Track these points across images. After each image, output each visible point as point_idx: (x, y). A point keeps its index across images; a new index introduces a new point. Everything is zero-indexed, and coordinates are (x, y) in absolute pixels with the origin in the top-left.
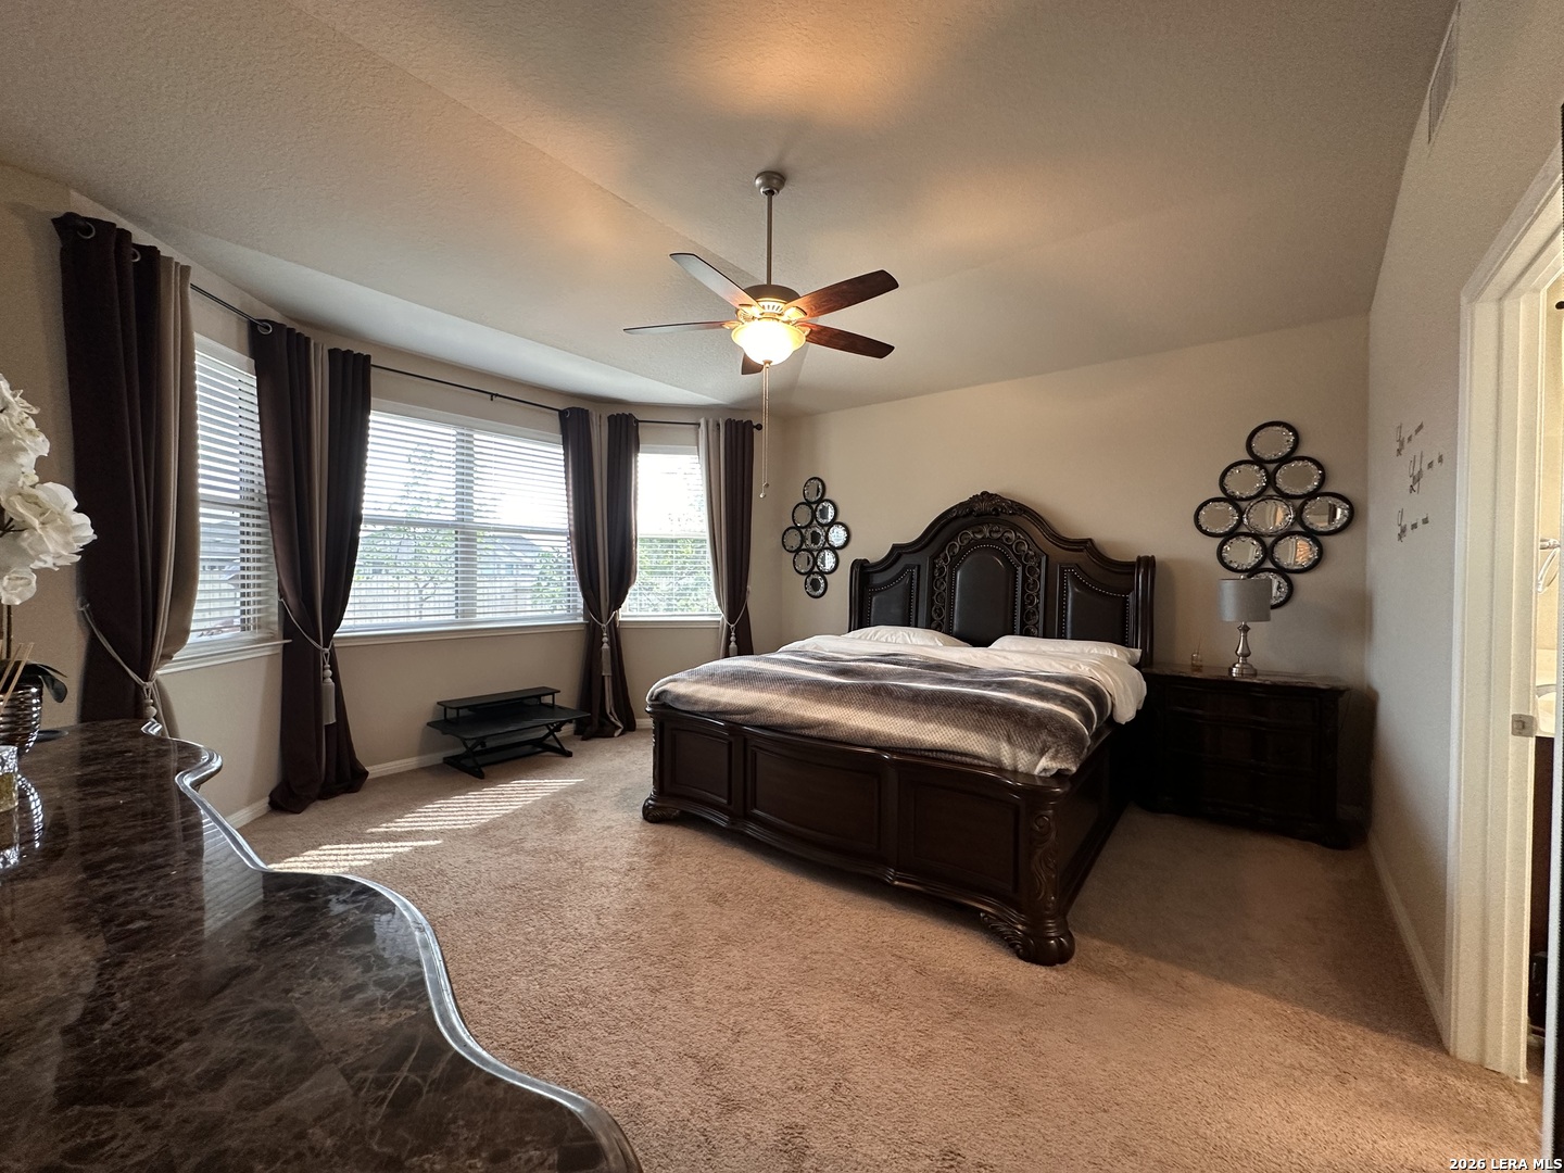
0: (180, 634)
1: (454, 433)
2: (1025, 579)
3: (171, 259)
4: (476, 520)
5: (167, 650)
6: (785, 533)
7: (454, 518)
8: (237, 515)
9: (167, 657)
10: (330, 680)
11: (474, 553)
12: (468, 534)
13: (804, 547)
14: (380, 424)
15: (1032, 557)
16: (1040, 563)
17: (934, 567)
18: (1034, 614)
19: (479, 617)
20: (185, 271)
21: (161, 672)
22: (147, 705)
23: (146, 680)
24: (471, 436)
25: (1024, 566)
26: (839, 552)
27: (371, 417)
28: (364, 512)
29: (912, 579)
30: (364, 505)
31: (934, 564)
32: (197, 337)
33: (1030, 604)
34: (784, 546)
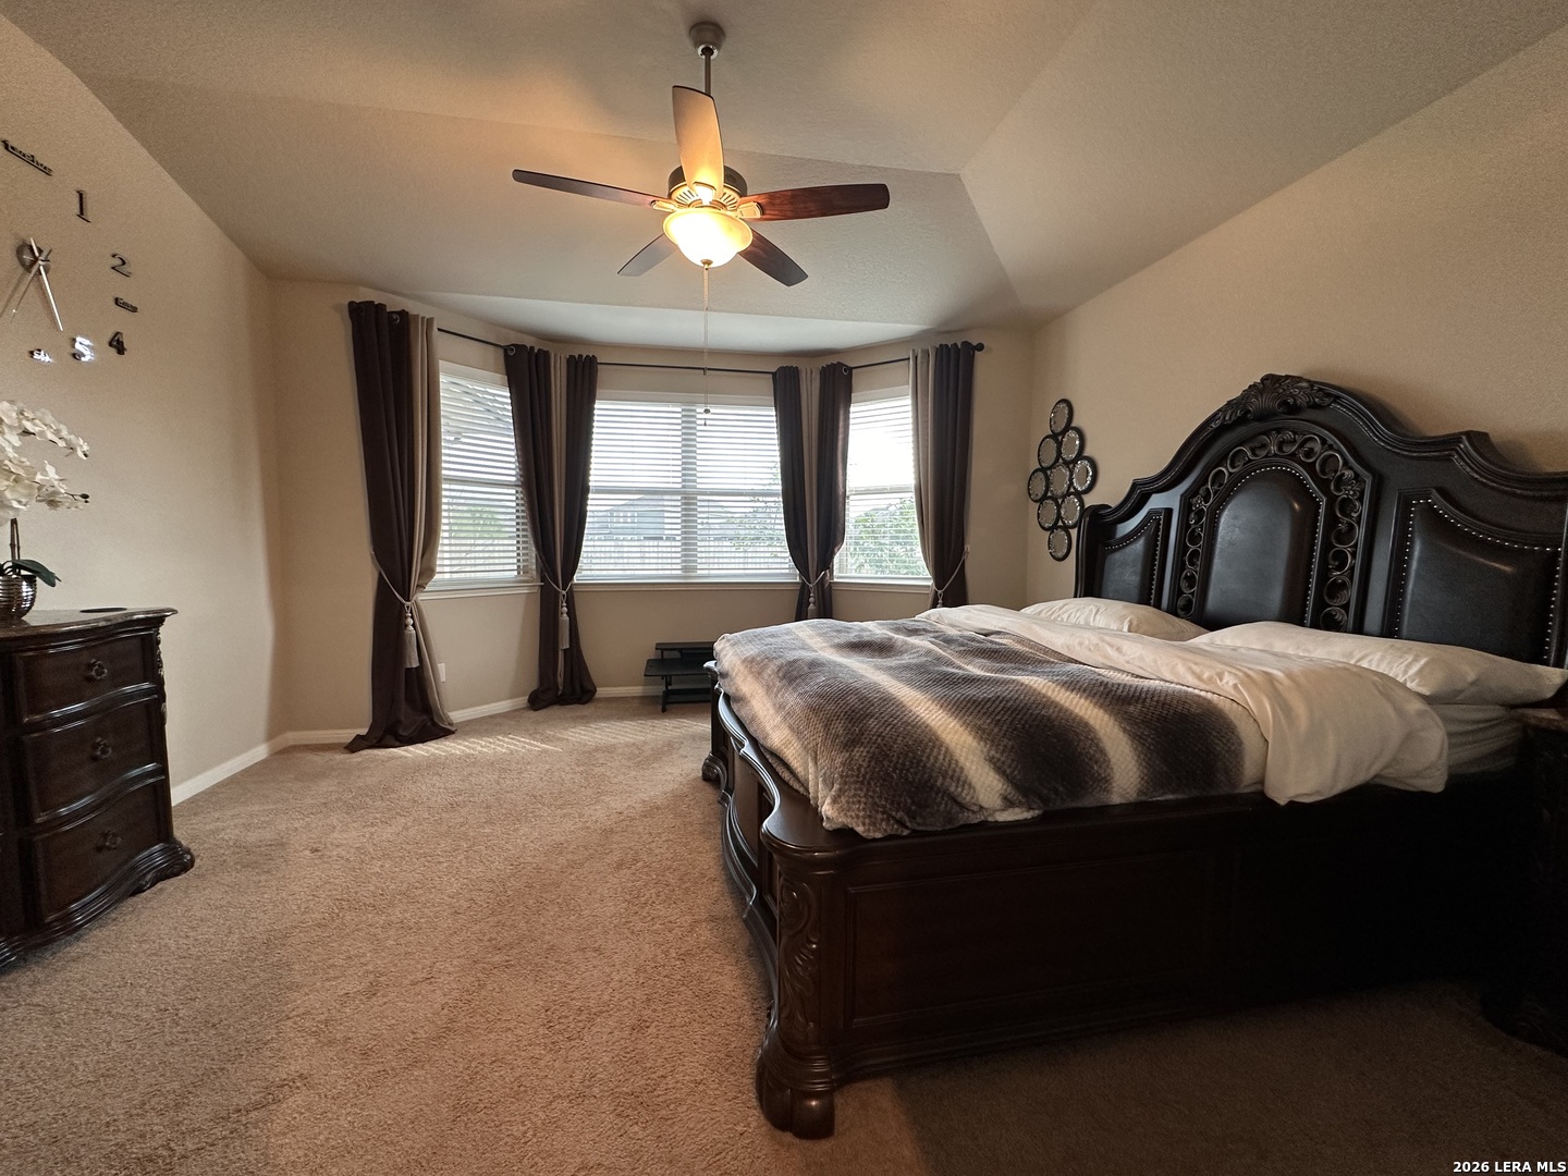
0: (428, 571)
1: (679, 410)
2: (1332, 520)
3: (418, 316)
4: (698, 486)
5: (421, 582)
6: (1030, 479)
7: (680, 486)
8: (514, 492)
9: (421, 587)
10: (565, 615)
11: (695, 516)
12: (689, 498)
13: (1049, 494)
14: (603, 410)
15: (1348, 482)
16: (1362, 493)
17: (1190, 511)
18: (1344, 586)
19: (699, 572)
20: (430, 322)
21: (420, 597)
22: (406, 618)
23: (409, 600)
24: (695, 411)
25: (1332, 500)
26: (1083, 496)
27: (596, 406)
28: (591, 484)
29: (1157, 530)
30: (591, 478)
31: (1190, 505)
32: (442, 364)
33: (1339, 568)
34: (1030, 495)
